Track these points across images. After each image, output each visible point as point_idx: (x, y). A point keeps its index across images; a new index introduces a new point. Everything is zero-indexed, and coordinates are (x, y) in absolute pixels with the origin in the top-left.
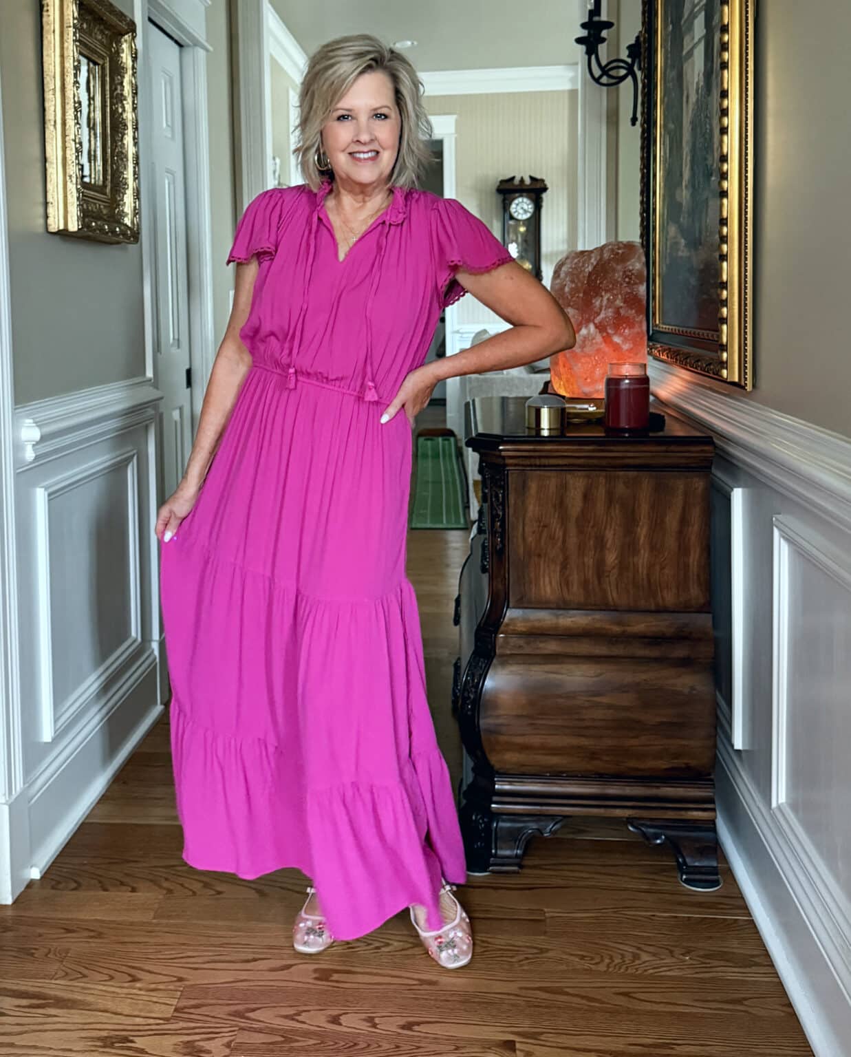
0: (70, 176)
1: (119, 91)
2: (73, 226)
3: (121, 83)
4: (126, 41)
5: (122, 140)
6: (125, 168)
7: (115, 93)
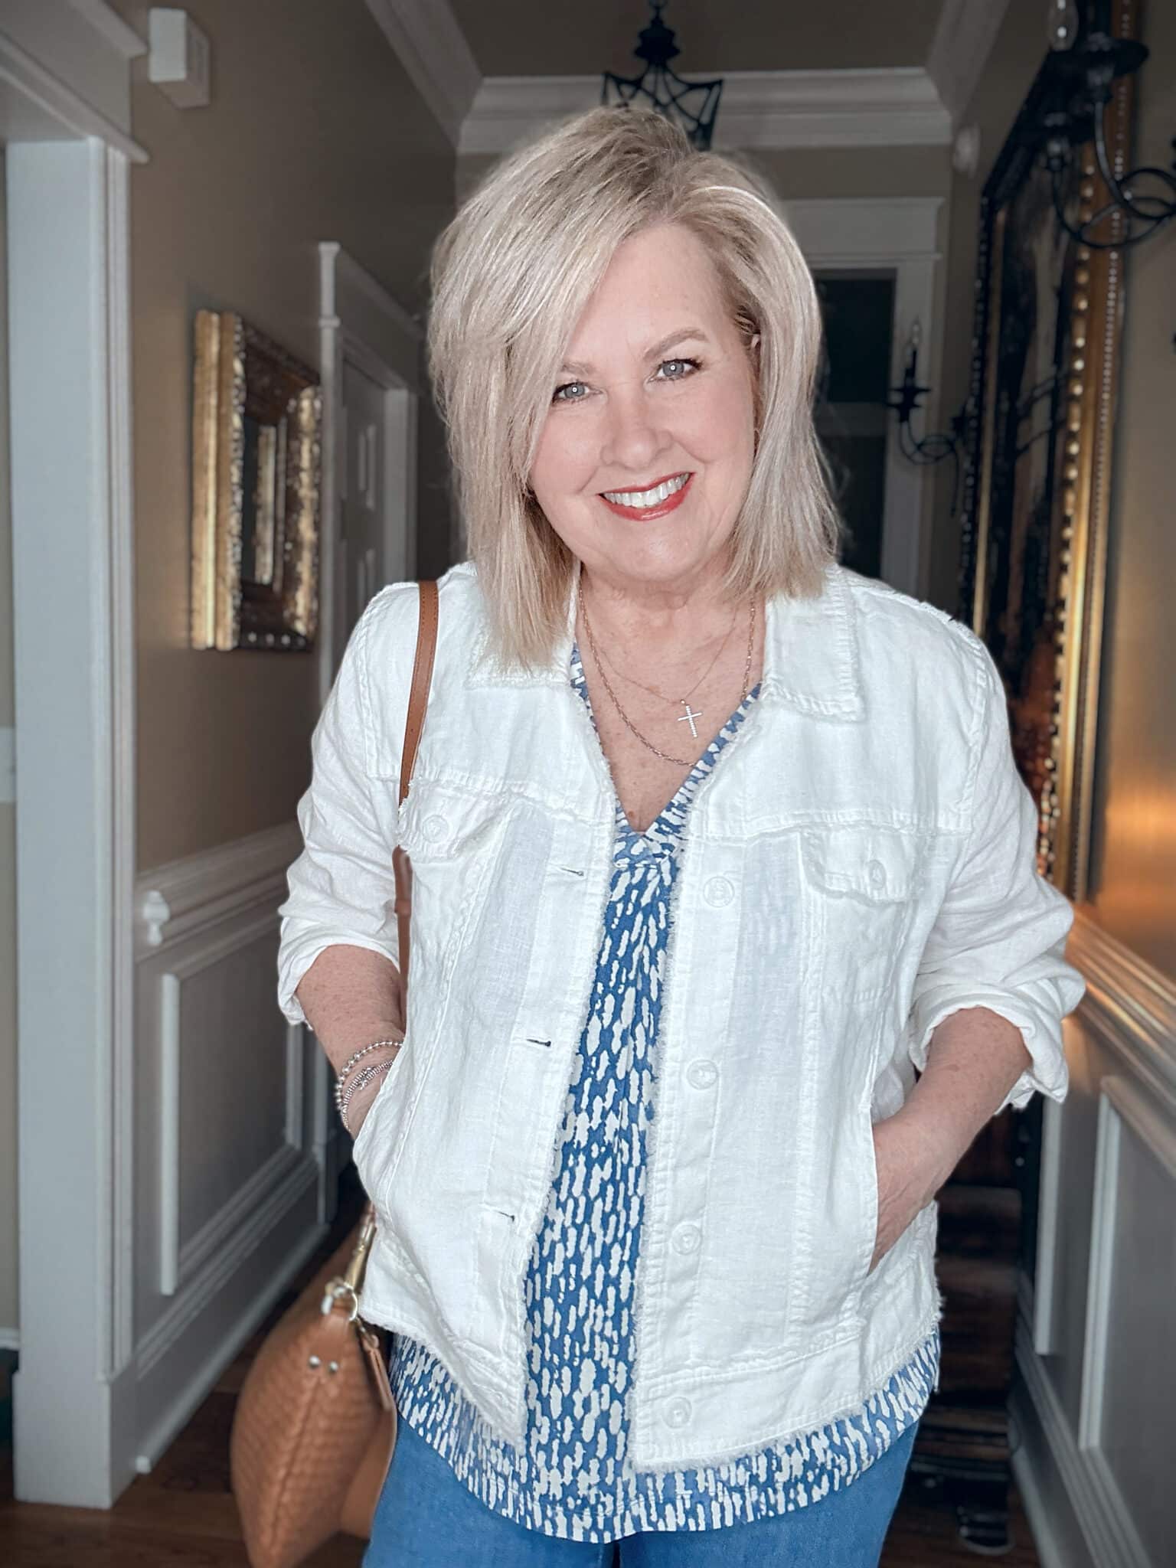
0: (224, 580)
1: (295, 461)
2: (226, 642)
3: (299, 452)
4: (308, 397)
5: (296, 523)
6: (300, 558)
7: (291, 465)
